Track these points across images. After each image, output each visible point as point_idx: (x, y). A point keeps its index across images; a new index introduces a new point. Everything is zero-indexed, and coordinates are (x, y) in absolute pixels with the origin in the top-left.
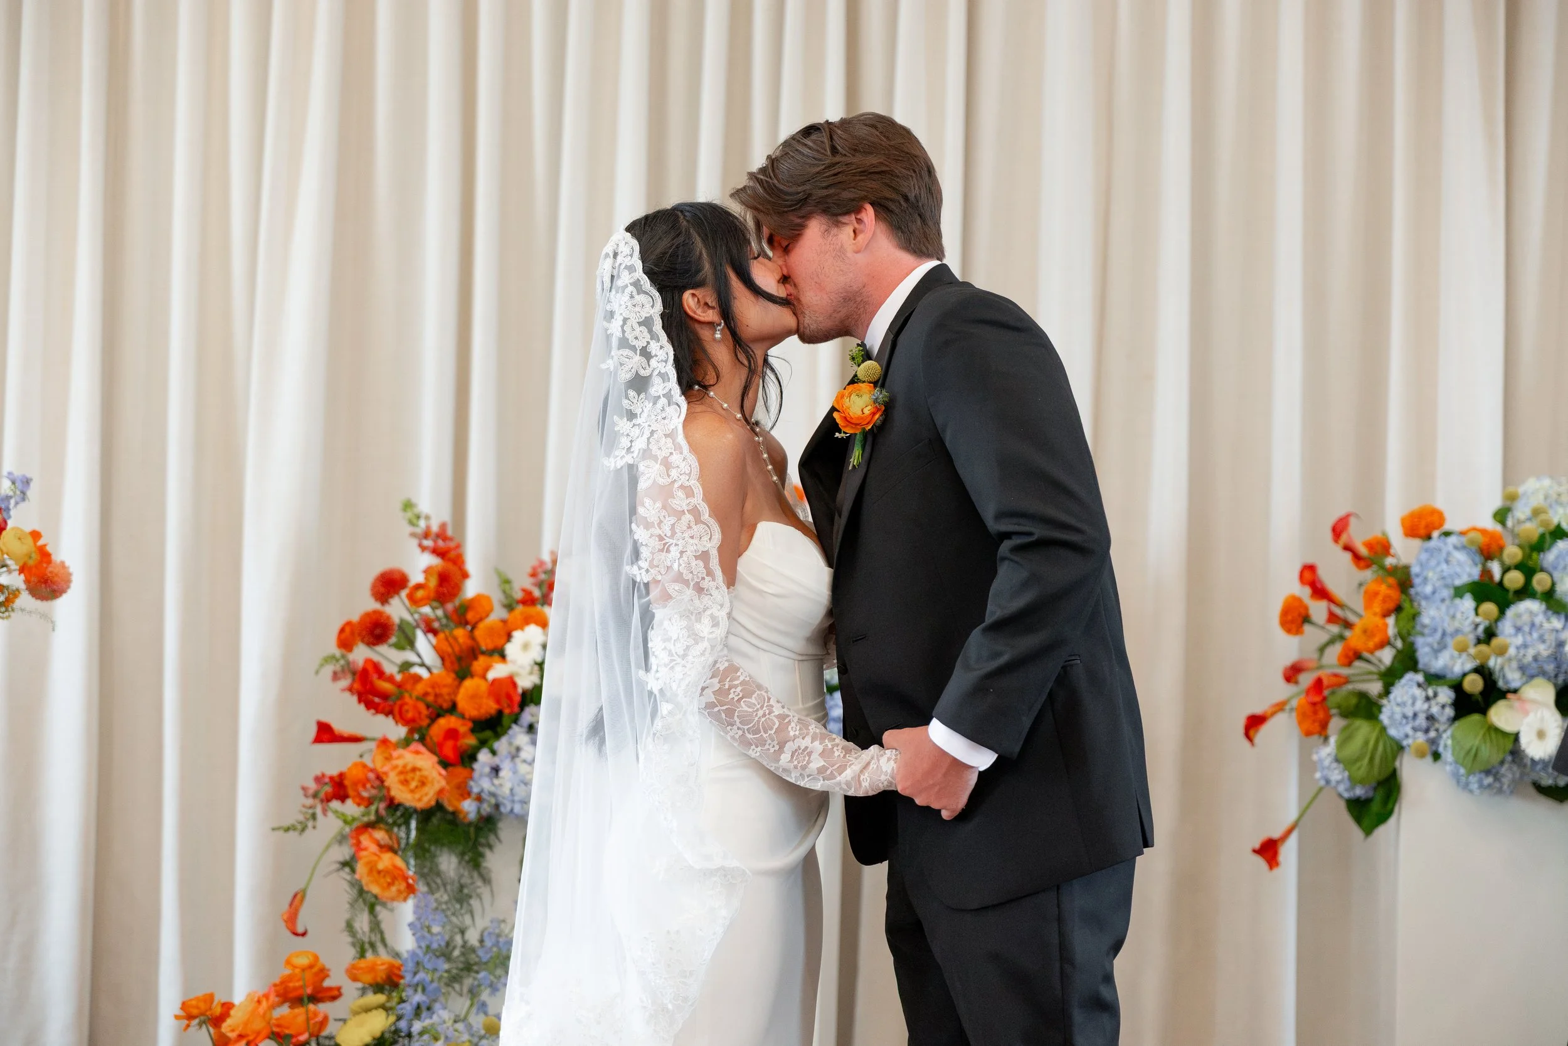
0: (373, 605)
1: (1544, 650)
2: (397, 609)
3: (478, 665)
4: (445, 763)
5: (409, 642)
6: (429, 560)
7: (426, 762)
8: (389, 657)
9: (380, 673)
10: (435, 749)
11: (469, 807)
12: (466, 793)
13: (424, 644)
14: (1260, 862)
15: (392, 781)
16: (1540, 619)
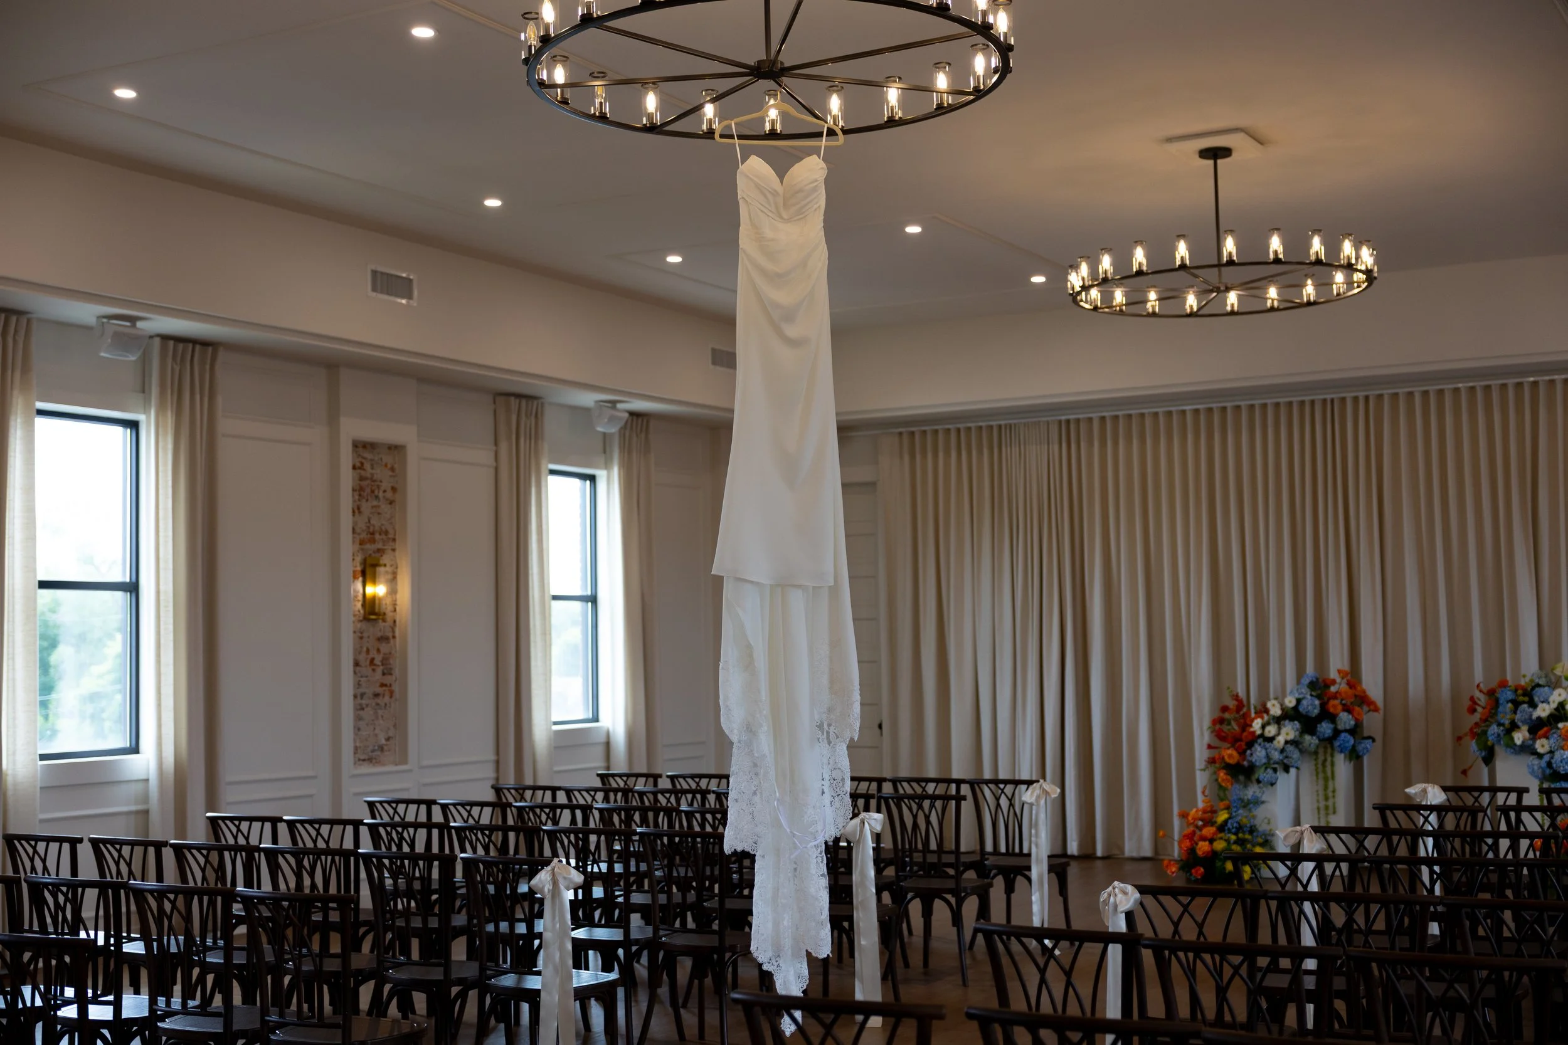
0: (1221, 714)
1: (1527, 717)
2: (1227, 715)
3: (1247, 728)
4: (1239, 753)
5: (1229, 724)
6: (1235, 703)
7: (1235, 753)
8: (1225, 728)
9: (1222, 731)
10: (1236, 750)
11: (1245, 763)
12: (1244, 759)
13: (1234, 724)
14: (1463, 776)
15: (1226, 757)
16: (1527, 709)
